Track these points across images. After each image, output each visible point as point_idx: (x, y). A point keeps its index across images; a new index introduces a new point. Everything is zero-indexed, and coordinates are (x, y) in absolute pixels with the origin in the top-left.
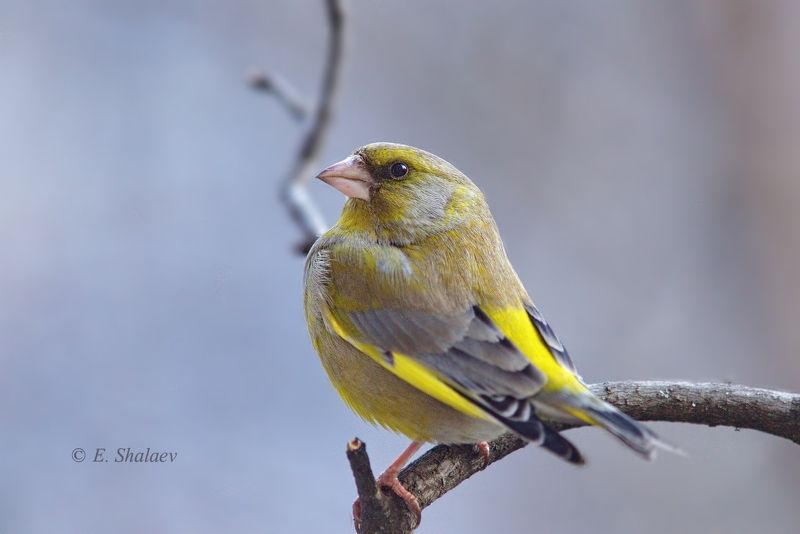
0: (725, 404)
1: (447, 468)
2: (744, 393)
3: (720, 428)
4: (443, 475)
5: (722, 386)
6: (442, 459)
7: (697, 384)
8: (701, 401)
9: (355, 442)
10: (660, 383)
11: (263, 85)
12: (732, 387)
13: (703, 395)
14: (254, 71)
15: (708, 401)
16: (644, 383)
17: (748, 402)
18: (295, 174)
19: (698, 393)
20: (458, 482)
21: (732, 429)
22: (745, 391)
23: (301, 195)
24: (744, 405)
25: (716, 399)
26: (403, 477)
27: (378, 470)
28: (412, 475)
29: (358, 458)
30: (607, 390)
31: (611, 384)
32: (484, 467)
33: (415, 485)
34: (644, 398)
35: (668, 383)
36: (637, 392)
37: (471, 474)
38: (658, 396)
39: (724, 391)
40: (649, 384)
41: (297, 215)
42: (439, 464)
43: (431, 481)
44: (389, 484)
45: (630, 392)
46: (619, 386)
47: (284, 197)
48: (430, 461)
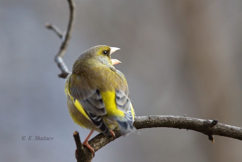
0: (184, 122)
1: (102, 140)
2: (189, 119)
3: (182, 129)
4: (101, 142)
5: (183, 117)
6: (101, 137)
7: (176, 117)
8: (177, 121)
9: (76, 132)
10: (165, 116)
11: (50, 27)
12: (186, 118)
13: (177, 120)
14: (47, 24)
15: (179, 121)
16: (160, 116)
17: (190, 122)
18: (59, 54)
19: (176, 119)
20: (106, 144)
21: (186, 130)
22: (190, 119)
23: (60, 60)
24: (189, 123)
25: (181, 121)
26: (90, 142)
27: (82, 140)
28: (92, 142)
29: (77, 137)
30: (149, 118)
31: (151, 116)
32: (113, 140)
33: (93, 145)
34: (161, 120)
35: (167, 116)
36: (158, 119)
37: (109, 142)
38: (164, 120)
39: (184, 119)
40: (162, 116)
41: (59, 65)
42: (100, 139)
43: (98, 144)
44: (85, 144)
45: (156, 119)
46: (153, 117)
47: (56, 60)
48: (98, 138)
